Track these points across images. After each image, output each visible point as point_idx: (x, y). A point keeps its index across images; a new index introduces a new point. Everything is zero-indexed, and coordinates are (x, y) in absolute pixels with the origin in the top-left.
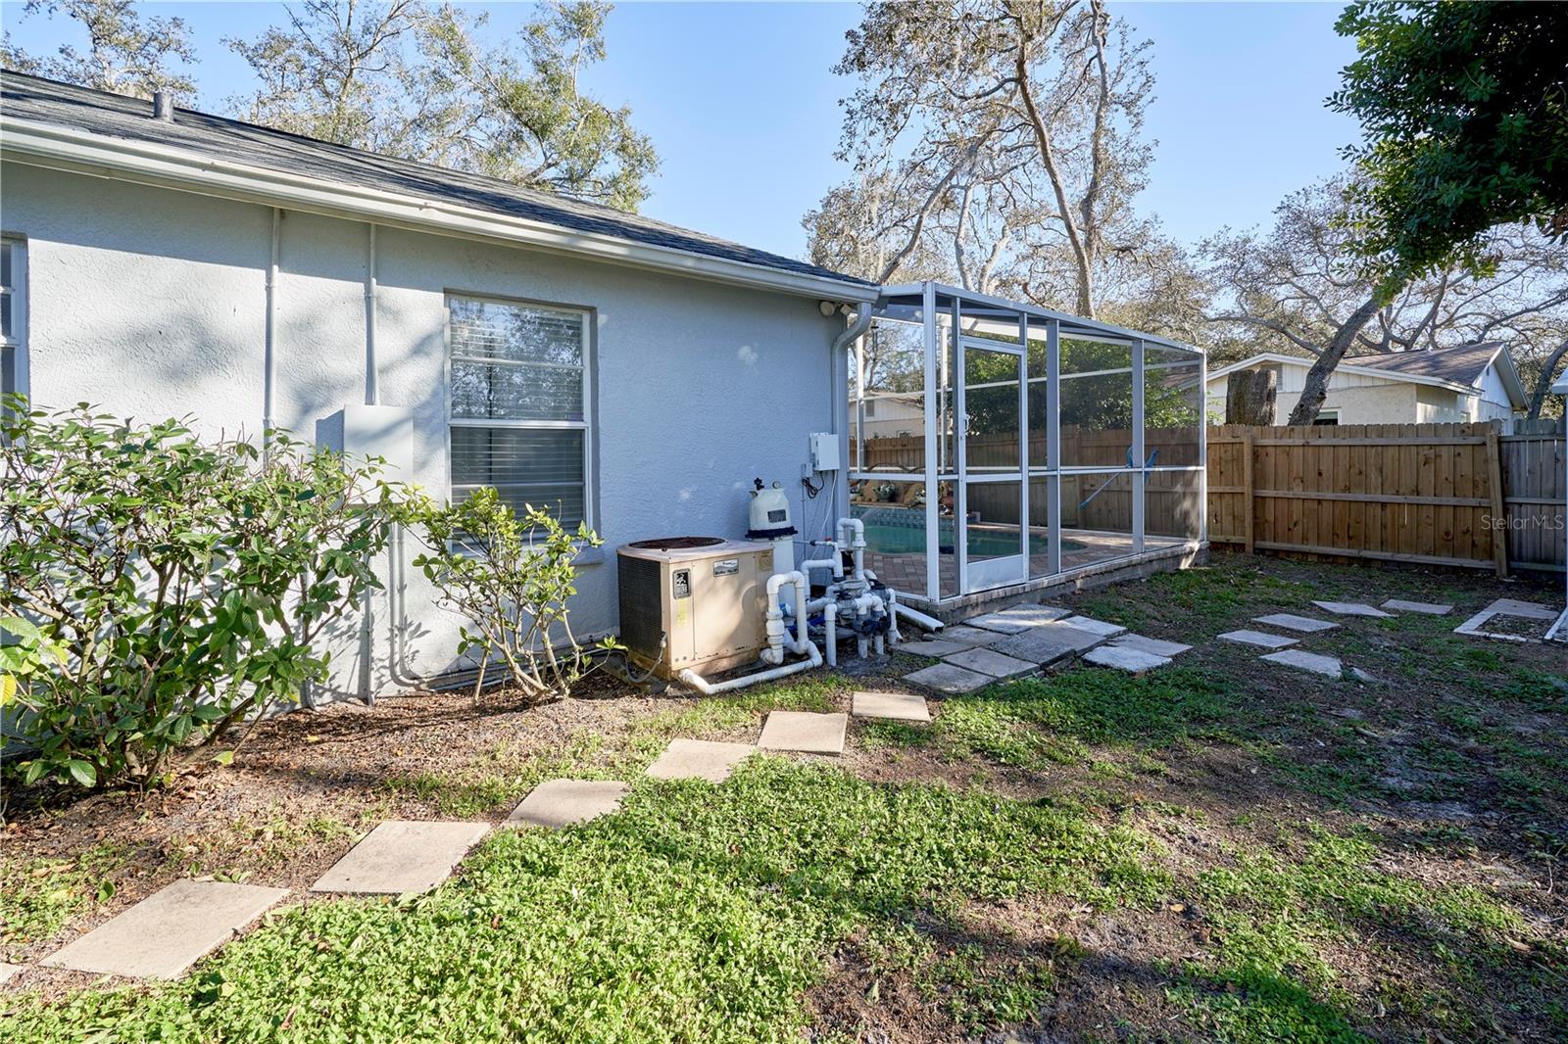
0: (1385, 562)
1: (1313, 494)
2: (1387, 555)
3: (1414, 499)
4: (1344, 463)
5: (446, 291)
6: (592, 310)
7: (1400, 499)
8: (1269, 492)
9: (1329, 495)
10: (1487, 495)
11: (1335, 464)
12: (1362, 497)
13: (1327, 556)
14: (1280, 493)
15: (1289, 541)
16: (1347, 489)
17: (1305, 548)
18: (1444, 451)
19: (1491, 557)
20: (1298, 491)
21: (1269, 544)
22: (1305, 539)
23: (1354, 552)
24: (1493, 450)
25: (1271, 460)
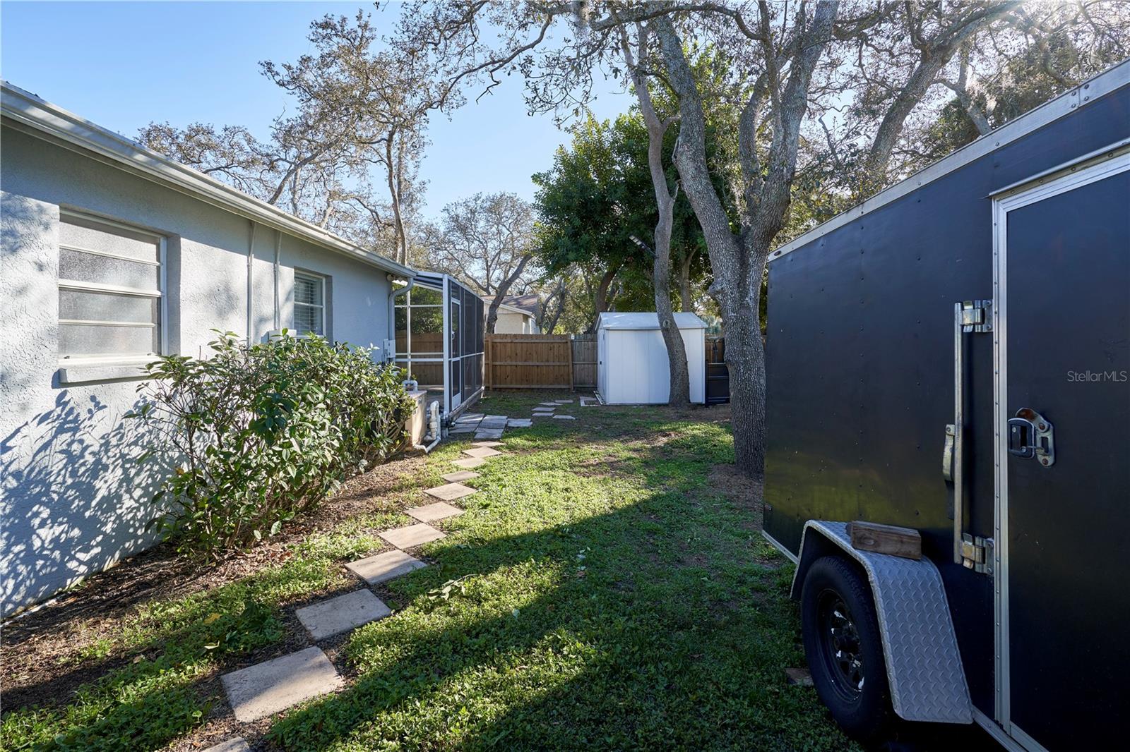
0: (538, 389)
1: (514, 363)
2: (539, 386)
3: (547, 364)
4: (525, 349)
5: (296, 268)
6: (329, 278)
7: (543, 364)
8: (498, 363)
9: (520, 364)
10: (568, 361)
11: (522, 350)
12: (531, 364)
13: (519, 389)
14: (502, 363)
15: (506, 383)
16: (525, 361)
17: (512, 386)
18: (556, 345)
19: (569, 384)
20: (509, 362)
21: (498, 386)
22: (511, 383)
23: (528, 386)
24: (569, 344)
25: (499, 348)
